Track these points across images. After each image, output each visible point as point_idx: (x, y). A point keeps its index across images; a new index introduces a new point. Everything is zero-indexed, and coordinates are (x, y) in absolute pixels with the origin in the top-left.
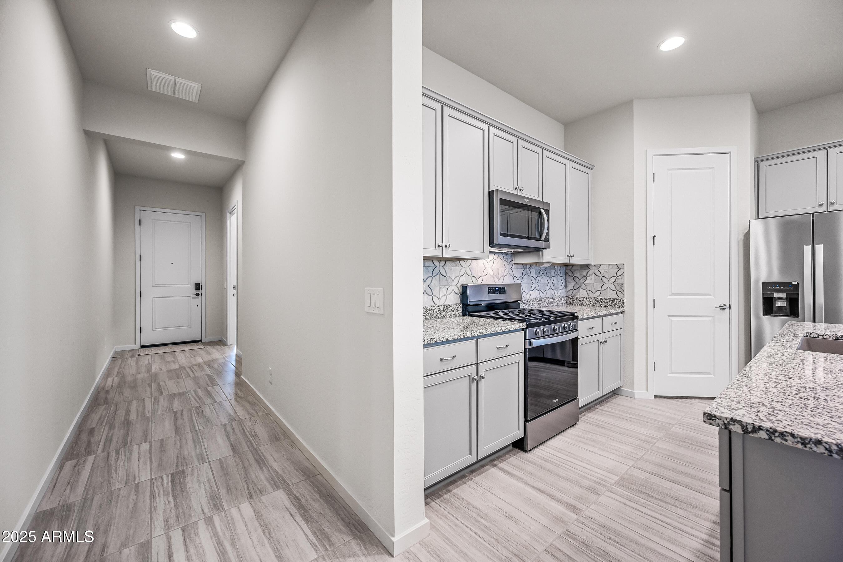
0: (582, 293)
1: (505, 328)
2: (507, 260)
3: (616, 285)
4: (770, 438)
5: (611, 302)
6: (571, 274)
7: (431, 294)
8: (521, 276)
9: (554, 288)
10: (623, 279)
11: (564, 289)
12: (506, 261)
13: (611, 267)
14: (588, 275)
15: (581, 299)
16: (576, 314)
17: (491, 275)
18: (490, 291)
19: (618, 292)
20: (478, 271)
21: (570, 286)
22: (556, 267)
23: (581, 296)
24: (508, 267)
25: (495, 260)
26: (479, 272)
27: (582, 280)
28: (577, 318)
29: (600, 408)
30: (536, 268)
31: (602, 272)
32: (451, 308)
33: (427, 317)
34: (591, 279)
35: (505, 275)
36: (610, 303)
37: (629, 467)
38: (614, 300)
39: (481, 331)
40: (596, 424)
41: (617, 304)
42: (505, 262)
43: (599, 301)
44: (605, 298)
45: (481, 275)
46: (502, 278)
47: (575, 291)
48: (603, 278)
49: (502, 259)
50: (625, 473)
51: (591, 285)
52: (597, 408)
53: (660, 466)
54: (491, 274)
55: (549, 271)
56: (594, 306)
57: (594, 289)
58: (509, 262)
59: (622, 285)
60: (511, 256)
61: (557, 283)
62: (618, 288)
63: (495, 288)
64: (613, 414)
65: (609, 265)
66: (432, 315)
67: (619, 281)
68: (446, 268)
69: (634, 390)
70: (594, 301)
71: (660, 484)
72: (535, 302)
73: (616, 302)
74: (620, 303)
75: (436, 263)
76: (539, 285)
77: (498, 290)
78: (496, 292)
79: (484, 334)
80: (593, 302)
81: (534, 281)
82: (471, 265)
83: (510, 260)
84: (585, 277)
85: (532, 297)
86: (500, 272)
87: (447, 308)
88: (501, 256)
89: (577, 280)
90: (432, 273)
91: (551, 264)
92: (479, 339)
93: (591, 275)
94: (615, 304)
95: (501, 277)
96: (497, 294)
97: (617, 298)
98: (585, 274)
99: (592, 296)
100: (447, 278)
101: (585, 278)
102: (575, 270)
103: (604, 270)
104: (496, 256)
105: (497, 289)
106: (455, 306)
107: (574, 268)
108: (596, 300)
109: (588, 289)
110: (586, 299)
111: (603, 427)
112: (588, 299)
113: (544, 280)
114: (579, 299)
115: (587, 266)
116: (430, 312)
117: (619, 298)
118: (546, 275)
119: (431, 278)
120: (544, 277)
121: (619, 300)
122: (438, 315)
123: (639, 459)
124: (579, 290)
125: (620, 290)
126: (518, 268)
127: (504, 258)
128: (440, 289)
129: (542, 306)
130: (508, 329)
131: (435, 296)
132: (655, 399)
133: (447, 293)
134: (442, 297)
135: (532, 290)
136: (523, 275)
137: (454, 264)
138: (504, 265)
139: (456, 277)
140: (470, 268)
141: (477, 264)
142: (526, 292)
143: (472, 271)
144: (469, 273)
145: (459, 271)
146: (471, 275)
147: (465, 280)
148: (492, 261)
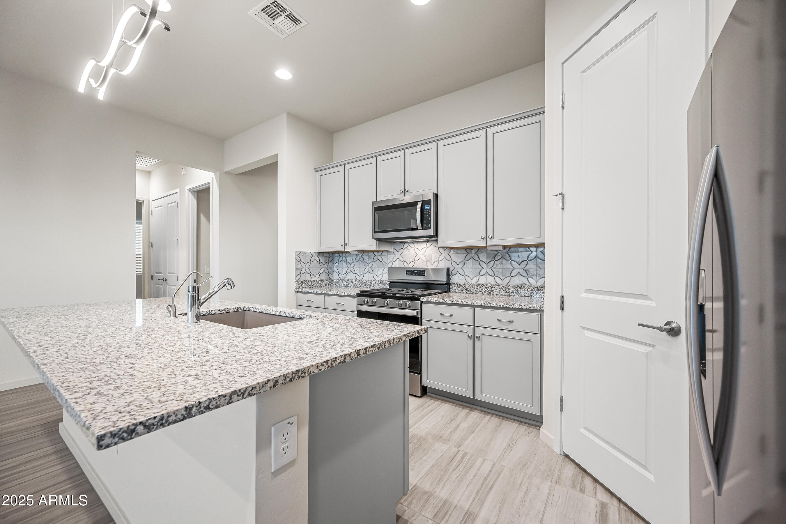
7: (372, 273)
8: (462, 261)
18: (408, 273)
25: (427, 247)
32: (384, 283)
33: (367, 286)
35: (439, 260)
46: (437, 263)
63: (415, 270)
66: (371, 286)
68: (382, 257)
75: (376, 253)
77: (417, 273)
78: (414, 274)
81: (484, 266)
82: (403, 253)
87: (381, 282)
90: (373, 260)
100: (383, 263)
106: (387, 282)
113: (503, 265)
116: (369, 284)
118: (507, 258)
119: (372, 263)
120: (505, 262)
122: (375, 286)
126: (458, 253)
128: (378, 270)
131: (375, 274)
133: (383, 272)
134: (379, 275)
135: (480, 275)
136: (466, 260)
137: (389, 254)
138: (438, 251)
139: (390, 262)
140: (402, 255)
141: (408, 252)
142: (471, 276)
143: (403, 257)
144: (401, 259)
145: (392, 258)
146: (403, 260)
147: (397, 264)
148: (425, 249)
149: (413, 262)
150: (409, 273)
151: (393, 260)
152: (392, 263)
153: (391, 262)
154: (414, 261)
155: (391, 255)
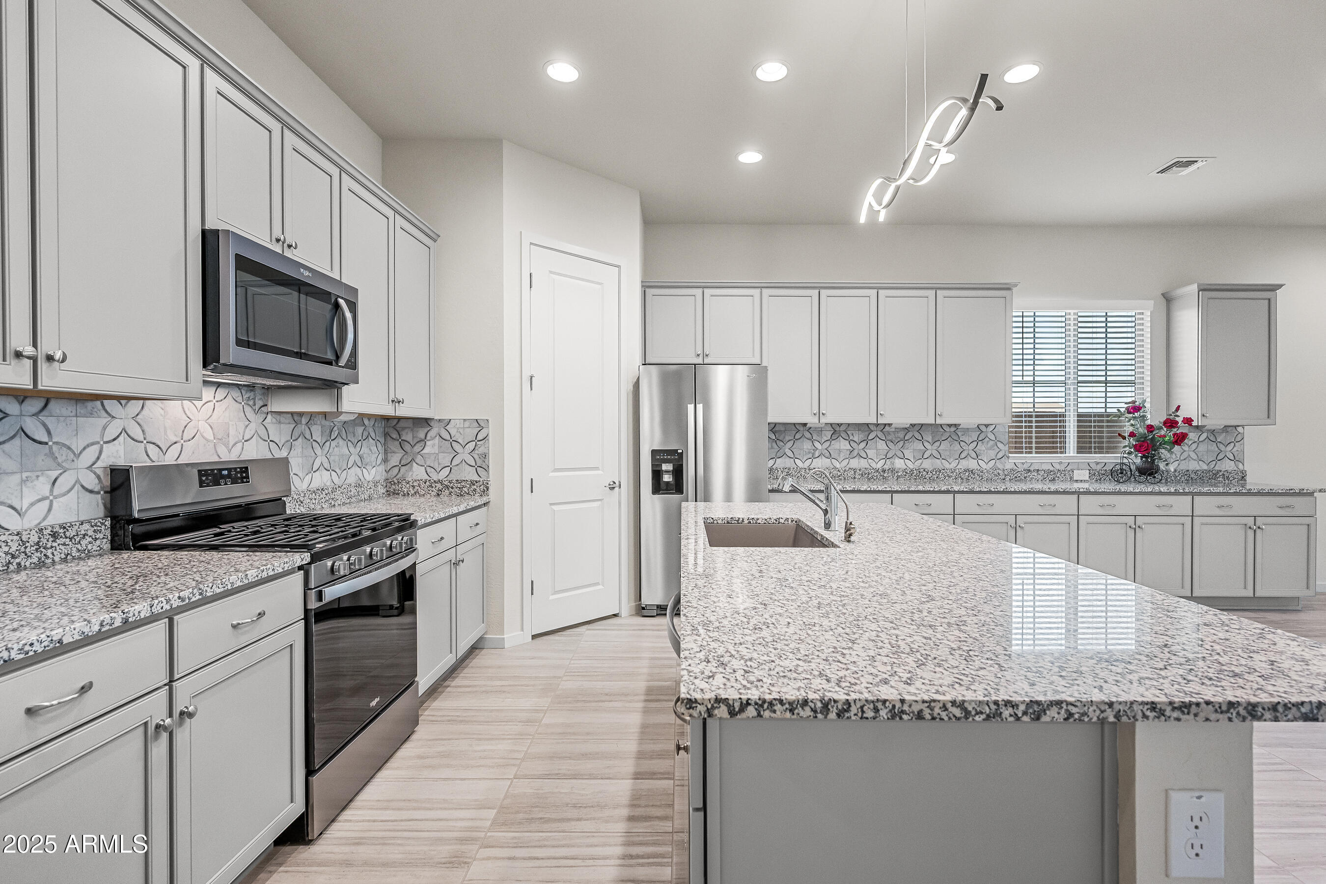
0: (417, 472)
1: (257, 573)
2: (251, 403)
3: (476, 457)
4: (759, 715)
5: (468, 486)
6: (395, 435)
8: (287, 441)
9: (362, 463)
10: (486, 446)
11: (381, 466)
12: (249, 405)
13: (467, 424)
14: (428, 438)
15: (415, 484)
16: (412, 517)
17: (206, 439)
18: (204, 478)
19: (479, 469)
20: (165, 427)
21: (395, 460)
22: (366, 422)
23: (415, 478)
24: (256, 419)
25: (217, 401)
26: (169, 432)
27: (416, 447)
28: (413, 524)
29: (453, 684)
30: (324, 422)
31: (453, 432)
32: (70, 534)
34: (433, 445)
35: (246, 438)
36: (465, 489)
37: (509, 782)
38: (473, 483)
39: (185, 594)
40: (449, 718)
41: (478, 489)
42: (247, 409)
43: (447, 487)
44: (457, 481)
45: (175, 440)
46: (239, 445)
47: (403, 469)
48: (454, 444)
49: (240, 399)
50: (506, 797)
51: (433, 457)
52: (449, 686)
53: (552, 757)
54: (205, 435)
55: (351, 429)
56: (438, 495)
57: (439, 464)
58: (257, 407)
59: (485, 456)
60: (263, 394)
61: (369, 454)
62: (479, 463)
63: (220, 470)
64: (475, 689)
65: (465, 420)
67: (481, 450)
68: (49, 421)
69: (502, 633)
70: (439, 486)
71: (556, 790)
72: (321, 496)
73: (475, 487)
74: (482, 486)
75: (7, 403)
76: (331, 459)
77: (229, 476)
78: (222, 481)
79: (194, 599)
80: (437, 488)
81: (318, 451)
82: (144, 412)
83: (259, 403)
84: (423, 441)
85: (315, 484)
86: (232, 432)
87: (54, 535)
88: (236, 393)
89: (407, 447)
90: (0, 435)
91: (357, 415)
92: (176, 618)
93: (433, 439)
94: (475, 490)
95: (236, 444)
96: (226, 484)
97: (477, 479)
98: (422, 436)
99: (435, 477)
100: (55, 447)
101: (422, 444)
102: (404, 429)
103: (456, 430)
104: (221, 393)
105: (225, 472)
106: (86, 526)
107: (402, 424)
108: (442, 484)
109: (428, 464)
110: (425, 483)
111: (461, 721)
112: (428, 483)
113: (340, 448)
114: (411, 483)
115: (425, 422)
117: (481, 480)
118: (344, 437)
120: (341, 442)
121: (481, 483)
123: (523, 760)
124: (412, 466)
125: (482, 464)
126: (280, 422)
127: (245, 397)
129: (336, 504)
130: (265, 575)
132: (534, 641)
133: (55, 490)
135: (314, 470)
136: (293, 438)
137: (81, 409)
138: (243, 415)
139: (88, 446)
140: (139, 421)
141: (162, 412)
142: (300, 475)
143: (145, 428)
144: (137, 433)
145: (100, 428)
146: (142, 439)
147: (122, 453)
148: (211, 404)
149: (178, 446)
150: (207, 479)
151: (102, 436)
152: (96, 448)
153: (93, 444)
154: (180, 442)
155: (91, 414)
